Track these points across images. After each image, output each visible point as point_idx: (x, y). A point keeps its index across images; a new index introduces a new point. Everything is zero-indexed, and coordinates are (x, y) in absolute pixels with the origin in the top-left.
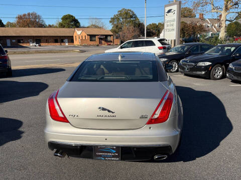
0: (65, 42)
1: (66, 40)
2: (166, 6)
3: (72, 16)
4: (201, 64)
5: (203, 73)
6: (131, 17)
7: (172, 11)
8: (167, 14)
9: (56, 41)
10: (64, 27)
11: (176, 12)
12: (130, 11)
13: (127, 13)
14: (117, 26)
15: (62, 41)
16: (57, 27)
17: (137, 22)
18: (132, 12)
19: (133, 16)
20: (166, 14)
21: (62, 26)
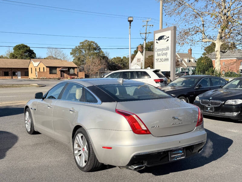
0: (17, 76)
1: (19, 73)
2: (156, 32)
3: (27, 47)
4: (230, 102)
5: (235, 114)
6: (95, 49)
7: (165, 37)
8: (158, 41)
9: (6, 74)
10: (16, 58)
11: (170, 39)
12: (94, 42)
13: (90, 45)
14: (79, 59)
15: (14, 74)
16: (7, 58)
17: (101, 54)
18: (96, 44)
19: (97, 48)
20: (156, 41)
21: (13, 56)
